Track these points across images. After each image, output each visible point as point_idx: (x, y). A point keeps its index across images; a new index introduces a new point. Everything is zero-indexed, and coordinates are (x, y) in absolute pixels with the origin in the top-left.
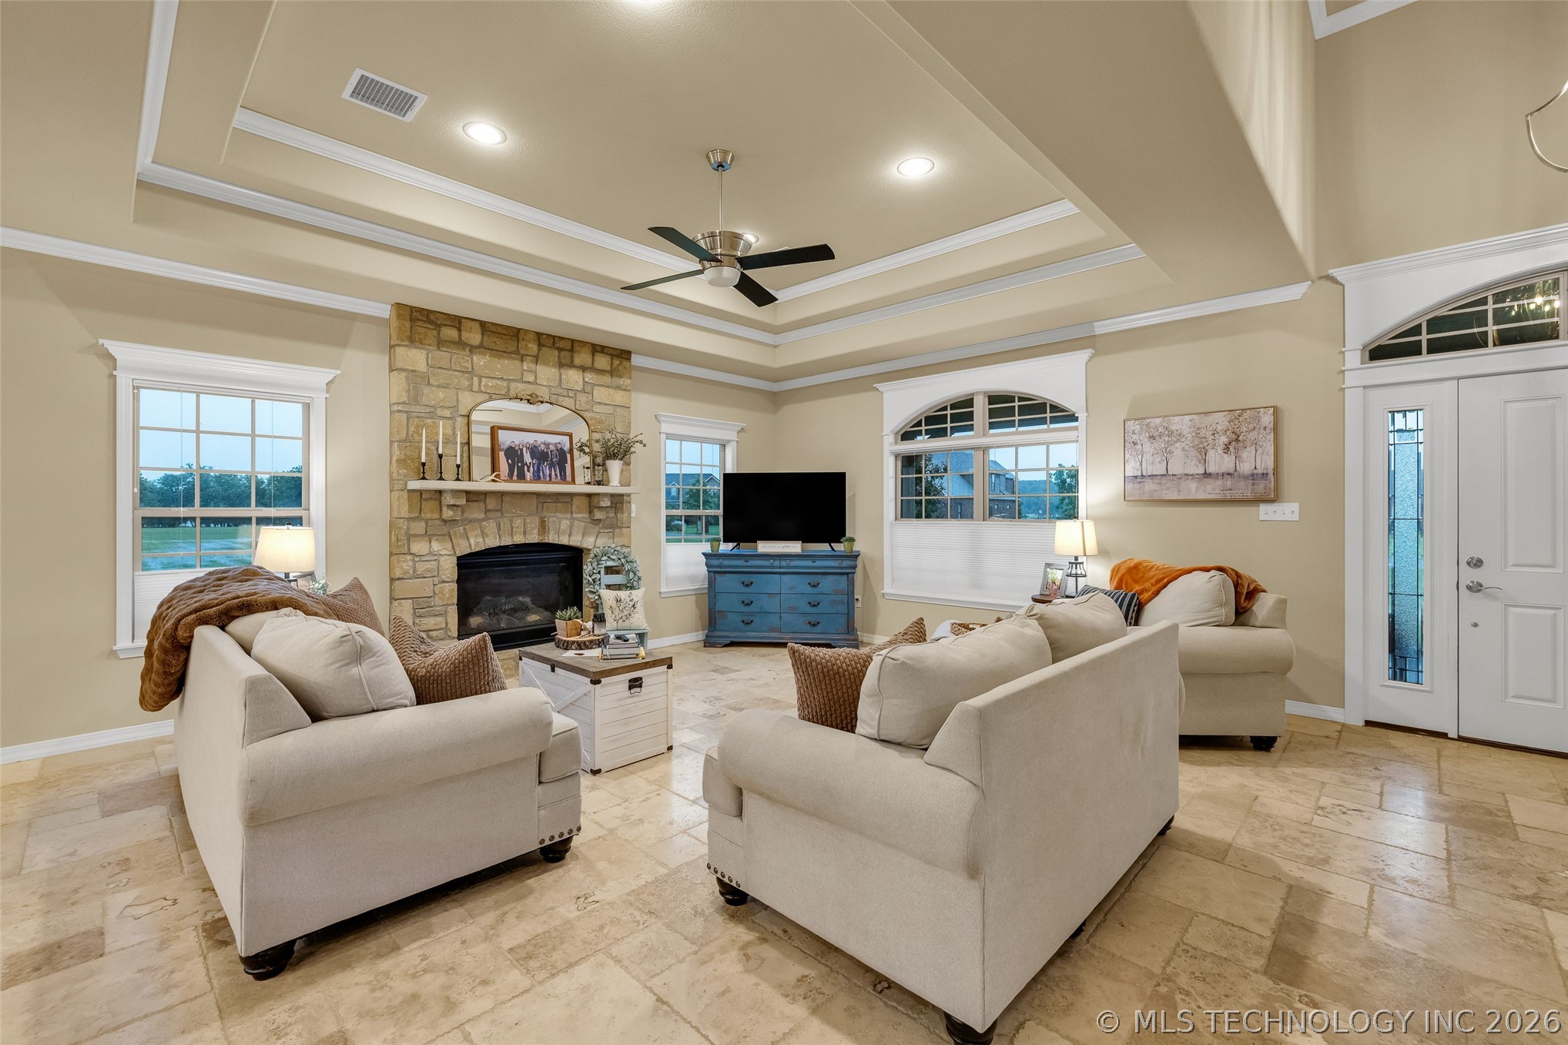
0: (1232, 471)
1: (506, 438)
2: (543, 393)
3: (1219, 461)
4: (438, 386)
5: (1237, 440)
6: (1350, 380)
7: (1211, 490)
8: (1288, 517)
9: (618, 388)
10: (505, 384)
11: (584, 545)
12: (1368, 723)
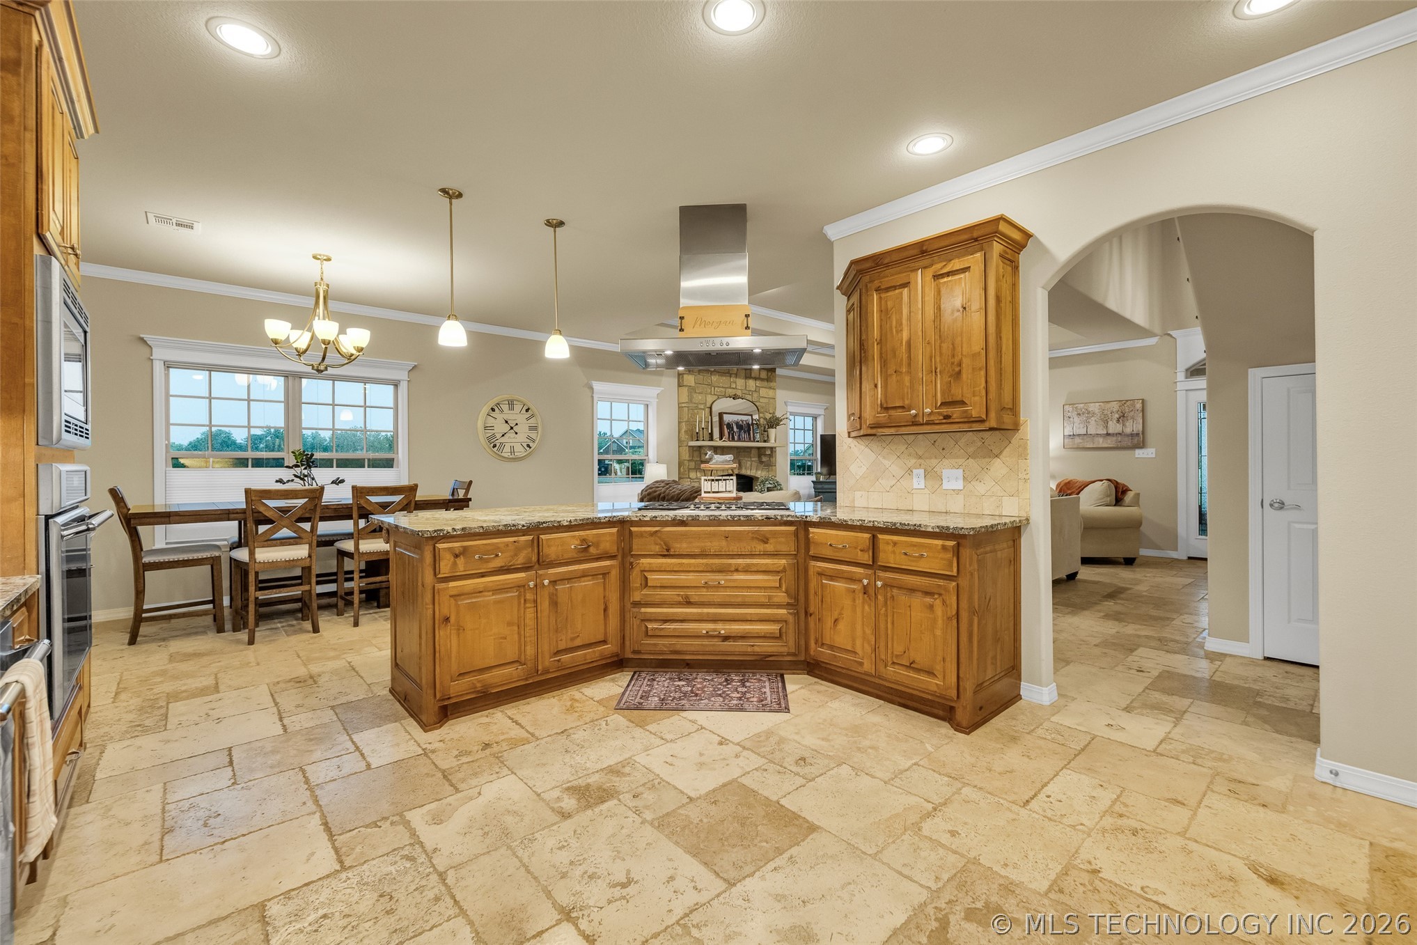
0: (1121, 432)
1: (727, 418)
2: (739, 393)
3: (1114, 427)
4: (699, 393)
5: (1123, 416)
6: (1179, 386)
7: (1110, 442)
8: (1150, 456)
9: (770, 388)
10: (723, 390)
11: (757, 476)
12: (1190, 558)
